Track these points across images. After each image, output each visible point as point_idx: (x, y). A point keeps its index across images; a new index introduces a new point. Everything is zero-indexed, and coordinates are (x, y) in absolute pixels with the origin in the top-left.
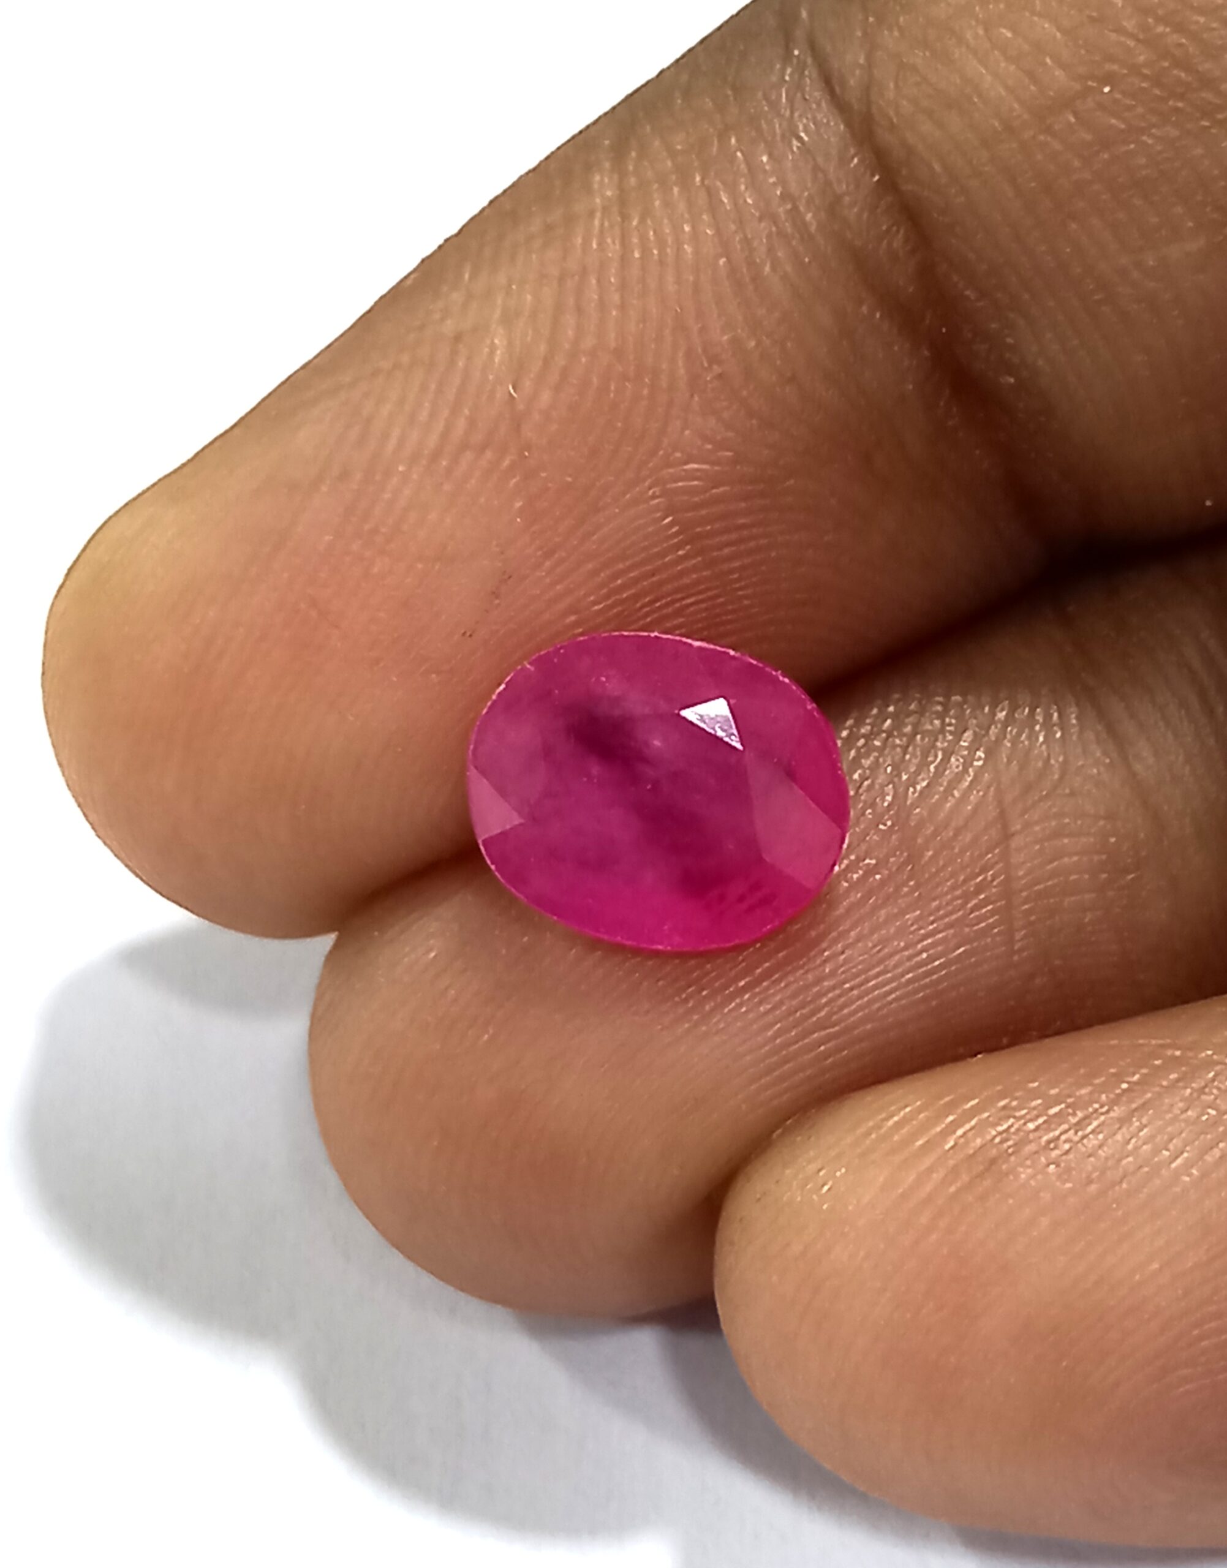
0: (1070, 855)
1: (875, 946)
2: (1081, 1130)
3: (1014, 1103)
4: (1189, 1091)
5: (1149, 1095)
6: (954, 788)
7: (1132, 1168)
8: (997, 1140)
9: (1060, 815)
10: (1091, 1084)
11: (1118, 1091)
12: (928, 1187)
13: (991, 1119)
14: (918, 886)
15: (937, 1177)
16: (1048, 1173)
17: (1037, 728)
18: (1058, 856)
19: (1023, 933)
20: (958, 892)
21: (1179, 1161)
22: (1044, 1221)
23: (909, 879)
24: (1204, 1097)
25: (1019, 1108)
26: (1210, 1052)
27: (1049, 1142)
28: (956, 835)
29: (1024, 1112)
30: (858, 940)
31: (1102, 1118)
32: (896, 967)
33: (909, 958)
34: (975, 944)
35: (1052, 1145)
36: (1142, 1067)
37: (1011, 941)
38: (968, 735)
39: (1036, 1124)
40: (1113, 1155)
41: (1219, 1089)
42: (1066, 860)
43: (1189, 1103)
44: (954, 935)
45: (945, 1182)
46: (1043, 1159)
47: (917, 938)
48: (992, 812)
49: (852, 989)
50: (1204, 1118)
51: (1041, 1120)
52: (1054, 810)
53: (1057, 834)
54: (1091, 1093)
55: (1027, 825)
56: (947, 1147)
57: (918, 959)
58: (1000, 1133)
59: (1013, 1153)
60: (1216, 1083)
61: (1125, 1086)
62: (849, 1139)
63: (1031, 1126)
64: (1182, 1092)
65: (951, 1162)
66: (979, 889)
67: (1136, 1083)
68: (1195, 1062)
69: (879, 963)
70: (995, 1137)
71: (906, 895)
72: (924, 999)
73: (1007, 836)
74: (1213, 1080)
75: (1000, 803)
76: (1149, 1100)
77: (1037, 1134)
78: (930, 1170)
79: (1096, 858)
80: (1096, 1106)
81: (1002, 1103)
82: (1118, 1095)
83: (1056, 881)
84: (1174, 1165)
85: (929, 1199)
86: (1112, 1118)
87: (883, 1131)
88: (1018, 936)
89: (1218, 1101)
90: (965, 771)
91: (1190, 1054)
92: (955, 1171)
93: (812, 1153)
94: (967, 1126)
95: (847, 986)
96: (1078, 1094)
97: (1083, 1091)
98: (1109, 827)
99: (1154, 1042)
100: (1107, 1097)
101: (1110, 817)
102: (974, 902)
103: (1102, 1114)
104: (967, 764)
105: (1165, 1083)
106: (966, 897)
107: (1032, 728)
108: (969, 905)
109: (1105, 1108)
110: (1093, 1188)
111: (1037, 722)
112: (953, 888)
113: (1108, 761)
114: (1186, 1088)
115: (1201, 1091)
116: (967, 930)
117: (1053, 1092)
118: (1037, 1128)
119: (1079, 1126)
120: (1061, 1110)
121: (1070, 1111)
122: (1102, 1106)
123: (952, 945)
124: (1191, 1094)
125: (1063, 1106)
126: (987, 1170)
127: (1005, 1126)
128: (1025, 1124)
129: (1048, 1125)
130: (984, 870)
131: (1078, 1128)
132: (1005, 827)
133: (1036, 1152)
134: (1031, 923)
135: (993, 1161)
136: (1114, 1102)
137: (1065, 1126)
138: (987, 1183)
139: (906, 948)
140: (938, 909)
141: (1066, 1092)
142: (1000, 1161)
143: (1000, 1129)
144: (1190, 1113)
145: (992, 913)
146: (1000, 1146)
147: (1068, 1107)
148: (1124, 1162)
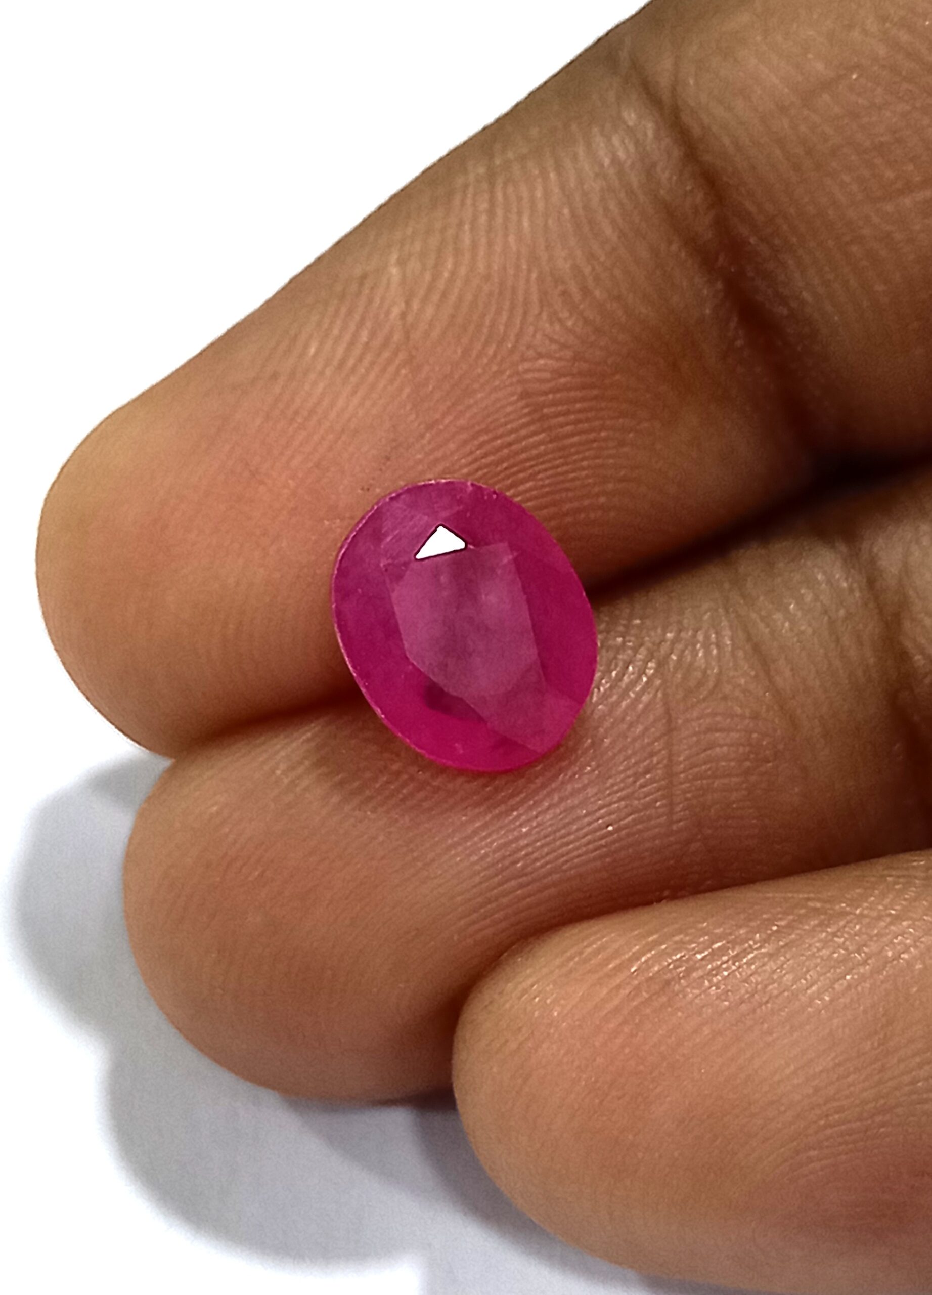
0: (721, 746)
1: (561, 813)
2: (738, 961)
3: (687, 938)
4: (824, 935)
5: (793, 936)
6: (630, 690)
7: (775, 992)
8: (671, 966)
9: (714, 714)
10: (748, 926)
11: (769, 932)
12: (616, 1002)
13: (667, 950)
14: (598, 766)
15: (624, 992)
16: (710, 994)
17: (698, 646)
18: (710, 747)
19: (681, 806)
20: (629, 773)
21: (814, 988)
22: (706, 1031)
23: (592, 759)
24: (836, 939)
25: (691, 942)
26: (844, 905)
27: (712, 970)
28: (629, 729)
29: (693, 946)
30: (549, 808)
31: (755, 952)
32: (578, 830)
33: (589, 824)
34: (642, 814)
35: (714, 972)
36: (788, 914)
37: (671, 813)
38: (643, 650)
39: (703, 955)
40: (761, 982)
41: (848, 933)
42: (718, 750)
43: (825, 943)
44: (626, 807)
45: (629, 998)
46: (707, 983)
47: (596, 808)
48: (659, 709)
49: (542, 846)
50: (836, 955)
51: (706, 953)
52: (709, 711)
53: (709, 730)
54: (747, 933)
55: (687, 721)
56: (633, 970)
57: (595, 824)
58: (674, 961)
59: (684, 977)
60: (846, 929)
61: (775, 928)
62: (558, 961)
63: (699, 956)
64: (820, 935)
65: (636, 982)
66: (647, 771)
67: (784, 927)
68: (831, 912)
69: (564, 827)
70: (669, 964)
71: (589, 773)
72: (601, 857)
73: (670, 730)
74: (844, 927)
75: (666, 704)
76: (793, 942)
77: (704, 963)
78: (618, 987)
79: (741, 749)
80: (751, 943)
81: (677, 938)
82: (770, 935)
83: (709, 766)
84: (809, 992)
85: (617, 1010)
86: (762, 953)
87: (584, 956)
88: (678, 809)
89: (847, 943)
90: (639, 678)
91: (828, 906)
92: (638, 989)
93: (528, 971)
94: (649, 955)
95: (538, 844)
96: (737, 933)
97: (742, 932)
98: (751, 725)
99: (801, 896)
100: (760, 936)
101: (755, 717)
102: (642, 780)
103: (757, 949)
104: (642, 672)
105: (807, 927)
106: (637, 776)
107: (694, 645)
108: (638, 783)
109: (758, 945)
110: (744, 1007)
111: (698, 642)
112: (628, 769)
113: (753, 673)
114: (823, 931)
115: (835, 935)
116: (636, 802)
117: (717, 931)
118: (703, 959)
119: (736, 958)
120: (723, 945)
121: (730, 945)
122: (755, 943)
123: (623, 814)
124: (826, 937)
125: (724, 942)
126: (663, 989)
127: (678, 956)
128: (695, 954)
129: (714, 955)
130: (652, 755)
131: (736, 959)
132: (669, 721)
133: (702, 977)
134: (686, 799)
135: (668, 983)
136: (764, 941)
137: (725, 958)
138: (664, 999)
139: (585, 816)
140: (613, 785)
141: (728, 931)
142: (673, 983)
143: (674, 958)
144: (824, 951)
145: (658, 790)
146: (674, 971)
147: (728, 943)
148: (770, 987)
